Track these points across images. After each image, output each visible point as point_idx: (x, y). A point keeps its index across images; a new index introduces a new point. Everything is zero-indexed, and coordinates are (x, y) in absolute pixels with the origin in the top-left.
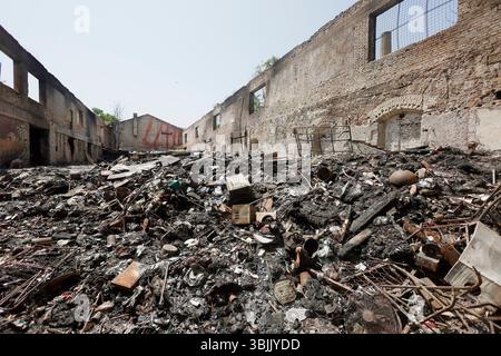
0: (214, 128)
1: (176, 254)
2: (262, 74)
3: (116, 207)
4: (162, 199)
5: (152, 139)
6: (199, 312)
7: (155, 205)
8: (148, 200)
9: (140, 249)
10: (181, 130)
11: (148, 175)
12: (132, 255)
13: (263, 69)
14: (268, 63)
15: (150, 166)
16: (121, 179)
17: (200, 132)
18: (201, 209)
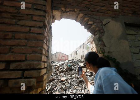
0: (77, 54)
1: (71, 77)
2: (89, 39)
3: (57, 70)
4: (67, 68)
5: (60, 58)
6: (77, 84)
7: (65, 69)
8: (64, 69)
9: (64, 76)
10: (68, 56)
11: (63, 64)
12: (63, 77)
13: (89, 38)
14: (90, 37)
15: (63, 63)
16: (57, 65)
17: (73, 55)
18: (75, 71)
